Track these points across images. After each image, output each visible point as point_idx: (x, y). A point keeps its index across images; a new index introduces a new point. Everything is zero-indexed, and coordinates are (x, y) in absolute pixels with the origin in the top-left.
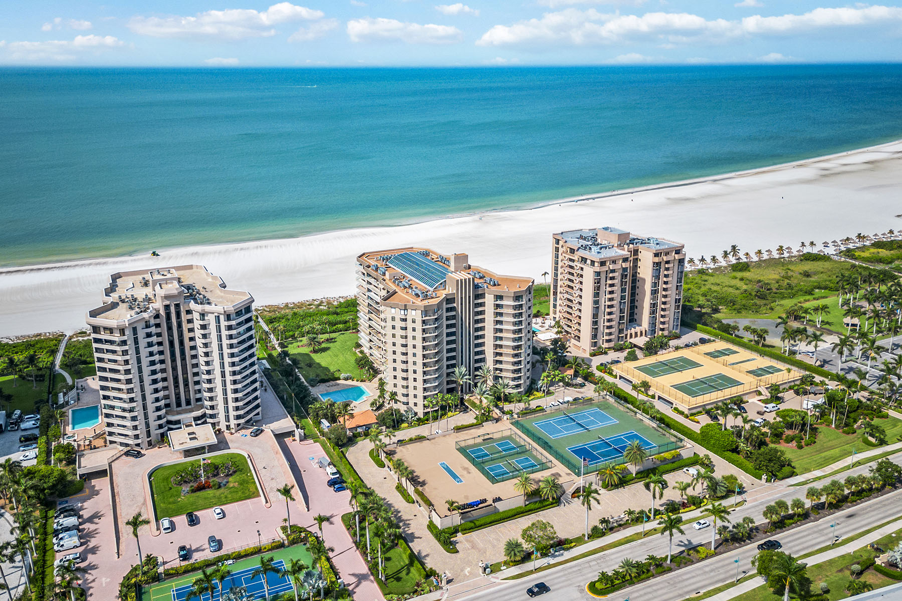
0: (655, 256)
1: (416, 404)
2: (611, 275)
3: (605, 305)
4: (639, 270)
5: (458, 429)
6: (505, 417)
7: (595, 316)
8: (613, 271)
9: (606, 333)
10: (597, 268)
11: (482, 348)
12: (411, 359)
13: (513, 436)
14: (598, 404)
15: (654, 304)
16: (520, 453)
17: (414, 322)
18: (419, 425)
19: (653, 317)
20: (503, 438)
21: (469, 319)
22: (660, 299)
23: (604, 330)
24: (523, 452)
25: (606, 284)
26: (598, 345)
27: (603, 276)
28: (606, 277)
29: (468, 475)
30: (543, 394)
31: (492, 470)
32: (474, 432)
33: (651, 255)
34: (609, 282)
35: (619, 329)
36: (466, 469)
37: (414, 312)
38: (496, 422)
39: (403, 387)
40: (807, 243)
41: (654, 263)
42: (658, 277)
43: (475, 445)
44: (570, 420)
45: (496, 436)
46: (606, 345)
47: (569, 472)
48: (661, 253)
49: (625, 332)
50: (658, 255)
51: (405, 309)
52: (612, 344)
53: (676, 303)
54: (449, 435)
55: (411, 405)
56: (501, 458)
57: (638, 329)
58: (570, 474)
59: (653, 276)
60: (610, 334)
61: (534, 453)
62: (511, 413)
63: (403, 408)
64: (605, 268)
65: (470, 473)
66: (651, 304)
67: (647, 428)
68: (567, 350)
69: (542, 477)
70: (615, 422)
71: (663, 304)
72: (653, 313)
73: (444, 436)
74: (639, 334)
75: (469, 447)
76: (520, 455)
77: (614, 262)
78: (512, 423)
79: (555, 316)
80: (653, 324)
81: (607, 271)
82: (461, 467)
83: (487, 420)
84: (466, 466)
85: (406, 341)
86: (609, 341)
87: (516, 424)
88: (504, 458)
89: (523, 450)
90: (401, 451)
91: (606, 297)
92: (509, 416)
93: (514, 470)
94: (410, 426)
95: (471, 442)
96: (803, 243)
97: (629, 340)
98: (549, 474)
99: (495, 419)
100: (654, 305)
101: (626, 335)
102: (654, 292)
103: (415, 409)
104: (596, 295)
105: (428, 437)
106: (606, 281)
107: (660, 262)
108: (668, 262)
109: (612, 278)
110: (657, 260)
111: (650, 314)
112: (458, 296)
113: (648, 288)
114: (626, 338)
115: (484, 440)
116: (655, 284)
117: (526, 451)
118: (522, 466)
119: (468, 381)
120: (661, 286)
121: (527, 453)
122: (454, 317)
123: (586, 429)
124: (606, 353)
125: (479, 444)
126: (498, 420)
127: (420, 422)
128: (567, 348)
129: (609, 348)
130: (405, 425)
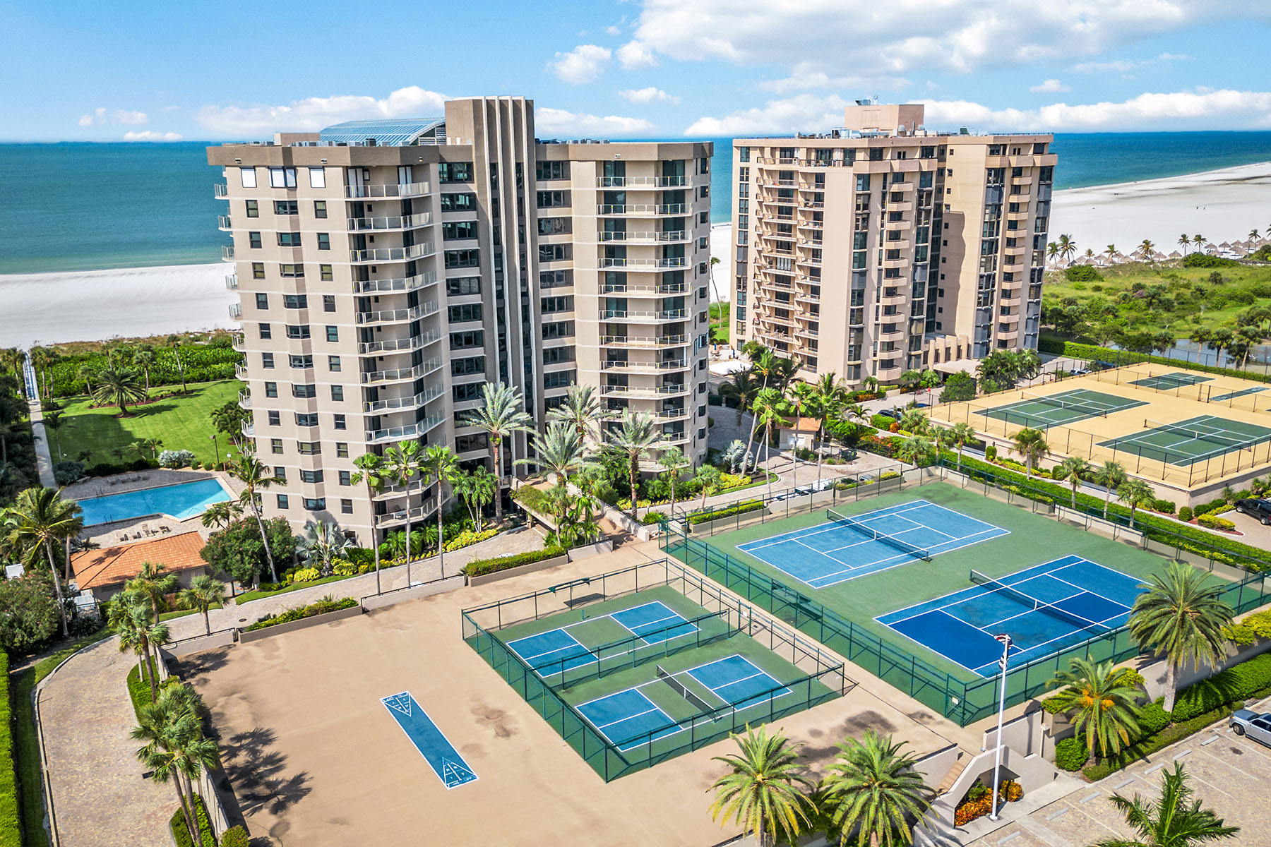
0: (992, 153)
1: (347, 506)
2: (895, 188)
3: (880, 270)
4: (947, 199)
5: (482, 572)
6: (643, 532)
7: (858, 296)
8: (899, 177)
9: (883, 343)
10: (863, 164)
11: (566, 341)
12: (320, 349)
13: (673, 585)
14: (923, 488)
15: (989, 277)
16: (707, 643)
17: (320, 212)
18: (355, 573)
19: (986, 311)
20: (639, 594)
21: (522, 240)
22: (1002, 268)
23: (876, 337)
24: (719, 638)
25: (883, 213)
26: (863, 376)
27: (876, 188)
28: (884, 195)
29: (502, 741)
30: (748, 479)
31: (604, 714)
32: (538, 579)
33: (983, 150)
34: (892, 207)
35: (911, 337)
36: (494, 717)
37: (317, 176)
38: (615, 548)
39: (301, 447)
40: (1191, 237)
41: (989, 170)
42: (997, 208)
43: (539, 621)
44: (852, 534)
45: (614, 587)
46: (882, 375)
47: (916, 706)
48: (1005, 146)
49: (924, 347)
50: (998, 152)
51: (288, 167)
52: (895, 374)
53: (1032, 280)
54: (447, 593)
55: (333, 508)
56: (637, 664)
57: (950, 341)
58: (923, 715)
59: (987, 206)
60: (890, 346)
61: (763, 639)
62: (662, 521)
63: (299, 520)
64: (880, 167)
65: (507, 734)
66: (981, 277)
67: (1110, 545)
68: (796, 376)
69: (816, 733)
70: (999, 532)
71: (1005, 280)
72: (985, 300)
73: (429, 598)
74: (953, 352)
75: (515, 628)
76: (707, 651)
77: (901, 155)
78: (667, 549)
79: (741, 337)
80: (984, 329)
81: (885, 175)
82: (474, 711)
83: (581, 542)
84: (494, 703)
85: (301, 286)
86: (888, 364)
87: (680, 550)
88: (651, 666)
89: (717, 632)
90: (247, 656)
91: (884, 248)
92: (655, 528)
93: (698, 711)
94: (326, 574)
95: (523, 612)
96: (1184, 236)
97: (932, 366)
98: (840, 721)
99: (611, 538)
100: (987, 281)
101: (926, 353)
102: (990, 247)
103: (345, 522)
104: (861, 240)
105: (365, 604)
106: (883, 206)
107: (1003, 169)
108: (1018, 172)
109: (897, 197)
110: (996, 162)
111: (979, 304)
112: (480, 158)
113: (972, 235)
114: (925, 362)
115: (571, 603)
116: (991, 228)
117: (730, 634)
118: (721, 692)
119: (526, 429)
120: (1004, 234)
121: (734, 639)
122: (469, 232)
123: (917, 556)
124: (881, 396)
125: (554, 619)
126: (617, 542)
127: (359, 560)
128: (795, 371)
129: (889, 383)
130: (308, 573)
